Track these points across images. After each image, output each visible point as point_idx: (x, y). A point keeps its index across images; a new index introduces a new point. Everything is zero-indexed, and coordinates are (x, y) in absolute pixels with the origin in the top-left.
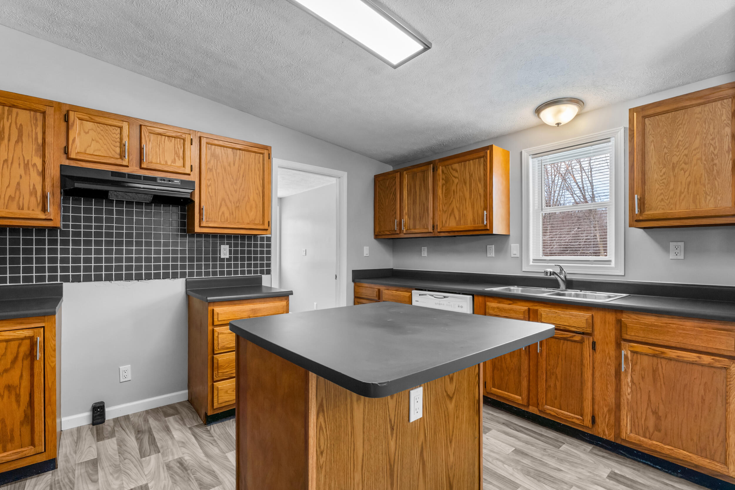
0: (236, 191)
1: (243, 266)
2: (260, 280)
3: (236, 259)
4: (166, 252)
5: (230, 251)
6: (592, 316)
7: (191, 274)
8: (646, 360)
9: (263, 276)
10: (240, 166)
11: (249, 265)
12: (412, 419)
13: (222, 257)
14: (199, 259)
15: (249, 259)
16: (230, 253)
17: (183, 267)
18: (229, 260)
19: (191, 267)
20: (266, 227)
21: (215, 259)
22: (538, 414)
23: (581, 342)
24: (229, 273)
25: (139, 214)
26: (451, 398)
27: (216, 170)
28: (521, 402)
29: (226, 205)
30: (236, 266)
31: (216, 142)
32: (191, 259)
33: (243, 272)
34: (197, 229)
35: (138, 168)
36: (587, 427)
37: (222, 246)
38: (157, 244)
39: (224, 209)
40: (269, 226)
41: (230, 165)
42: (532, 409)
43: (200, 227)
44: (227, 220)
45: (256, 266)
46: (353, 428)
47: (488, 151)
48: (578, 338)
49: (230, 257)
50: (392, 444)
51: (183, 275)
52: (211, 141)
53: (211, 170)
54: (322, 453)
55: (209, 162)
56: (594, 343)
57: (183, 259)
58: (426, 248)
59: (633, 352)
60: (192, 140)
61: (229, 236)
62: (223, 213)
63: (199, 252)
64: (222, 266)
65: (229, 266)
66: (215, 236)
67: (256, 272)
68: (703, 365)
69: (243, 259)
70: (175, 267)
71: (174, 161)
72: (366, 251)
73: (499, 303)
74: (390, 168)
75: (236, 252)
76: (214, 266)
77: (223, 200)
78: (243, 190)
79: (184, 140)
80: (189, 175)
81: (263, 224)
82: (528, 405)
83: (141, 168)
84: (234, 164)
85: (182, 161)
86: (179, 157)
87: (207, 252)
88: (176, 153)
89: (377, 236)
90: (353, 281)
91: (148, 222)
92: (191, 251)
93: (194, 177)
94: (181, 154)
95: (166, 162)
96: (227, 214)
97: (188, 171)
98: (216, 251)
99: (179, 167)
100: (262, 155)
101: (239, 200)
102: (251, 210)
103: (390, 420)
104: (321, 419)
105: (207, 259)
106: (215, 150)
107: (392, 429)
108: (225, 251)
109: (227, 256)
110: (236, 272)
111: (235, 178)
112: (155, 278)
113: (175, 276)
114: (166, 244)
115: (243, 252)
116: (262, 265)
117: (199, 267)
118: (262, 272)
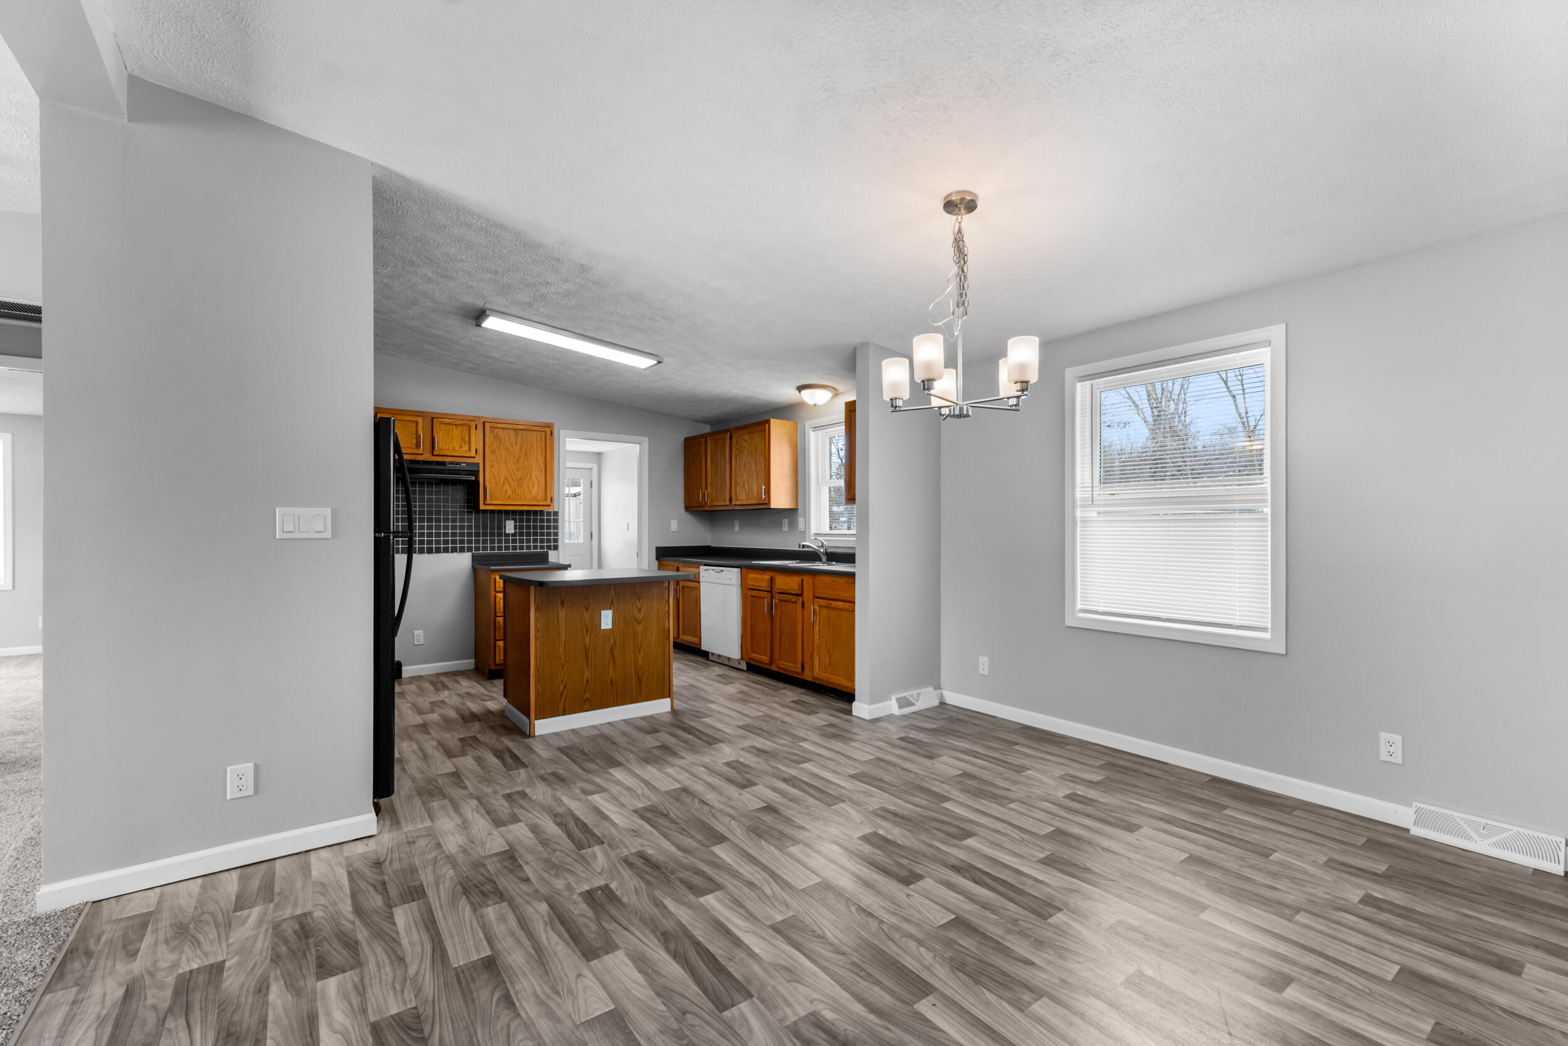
0: (518, 469)
1: (528, 541)
2: (547, 554)
3: (521, 534)
4: (454, 527)
5: (515, 526)
6: (802, 581)
7: (477, 549)
8: (825, 611)
9: (550, 552)
10: (522, 446)
11: (535, 541)
12: (603, 627)
13: (507, 532)
14: (485, 535)
15: (535, 534)
16: (515, 529)
17: (470, 542)
18: (514, 535)
19: (477, 542)
20: (549, 502)
21: (500, 535)
22: (776, 669)
23: (795, 602)
24: (514, 548)
25: (430, 493)
26: (639, 623)
27: (499, 451)
28: (766, 662)
29: (509, 484)
30: (521, 541)
31: (499, 425)
32: (477, 535)
33: (528, 547)
34: (482, 507)
35: (430, 455)
36: (797, 673)
37: (507, 522)
38: (446, 520)
39: (507, 487)
40: (551, 501)
41: (512, 446)
42: (774, 668)
43: (485, 504)
44: (510, 497)
45: (542, 541)
46: (558, 622)
47: (767, 425)
48: (794, 599)
49: (515, 533)
50: (587, 639)
51: (470, 550)
52: (494, 425)
53: (493, 452)
54: (538, 631)
55: (493, 444)
56: (803, 603)
57: (469, 535)
58: (738, 522)
59: (819, 606)
60: (476, 425)
61: (514, 512)
62: (506, 491)
63: (485, 527)
64: (507, 541)
65: (514, 541)
66: (500, 512)
67: (542, 547)
68: (846, 610)
69: (528, 534)
70: (462, 542)
71: (461, 447)
72: (674, 525)
73: (756, 574)
74: (707, 429)
75: (521, 527)
76: (500, 542)
77: (506, 478)
78: (525, 468)
79: (470, 427)
80: (474, 457)
81: (546, 500)
82: (771, 663)
83: (433, 455)
84: (516, 444)
85: (468, 446)
86: (465, 442)
87: (492, 528)
88: (463, 440)
89: (688, 508)
90: (657, 559)
91: (438, 500)
92: (477, 527)
93: (479, 459)
94: (467, 439)
95: (454, 448)
96: (510, 492)
97: (473, 454)
98: (501, 527)
99: (466, 451)
100: (543, 433)
101: (521, 478)
102: (533, 487)
103: (586, 625)
104: (538, 614)
105: (492, 535)
106: (497, 433)
107: (587, 630)
108: (510, 527)
109: (513, 532)
110: (521, 548)
111: (517, 457)
112: (444, 552)
113: (462, 550)
114: (454, 521)
115: (528, 527)
116: (549, 541)
117: (485, 542)
118: (549, 548)
